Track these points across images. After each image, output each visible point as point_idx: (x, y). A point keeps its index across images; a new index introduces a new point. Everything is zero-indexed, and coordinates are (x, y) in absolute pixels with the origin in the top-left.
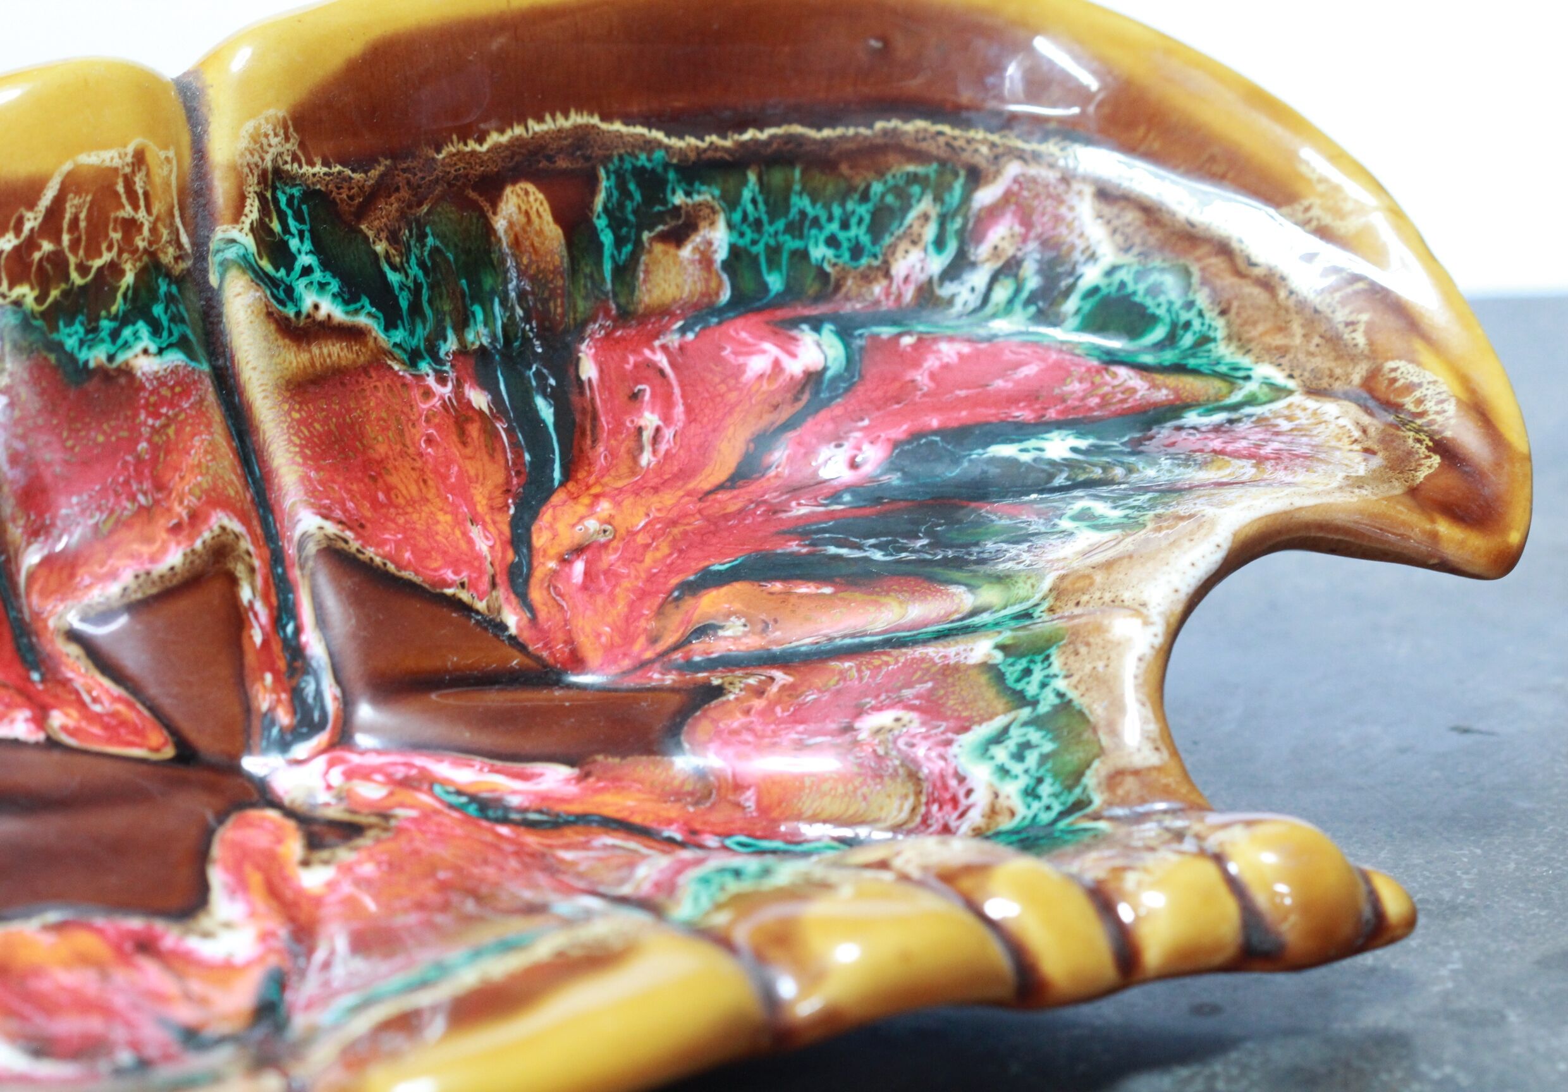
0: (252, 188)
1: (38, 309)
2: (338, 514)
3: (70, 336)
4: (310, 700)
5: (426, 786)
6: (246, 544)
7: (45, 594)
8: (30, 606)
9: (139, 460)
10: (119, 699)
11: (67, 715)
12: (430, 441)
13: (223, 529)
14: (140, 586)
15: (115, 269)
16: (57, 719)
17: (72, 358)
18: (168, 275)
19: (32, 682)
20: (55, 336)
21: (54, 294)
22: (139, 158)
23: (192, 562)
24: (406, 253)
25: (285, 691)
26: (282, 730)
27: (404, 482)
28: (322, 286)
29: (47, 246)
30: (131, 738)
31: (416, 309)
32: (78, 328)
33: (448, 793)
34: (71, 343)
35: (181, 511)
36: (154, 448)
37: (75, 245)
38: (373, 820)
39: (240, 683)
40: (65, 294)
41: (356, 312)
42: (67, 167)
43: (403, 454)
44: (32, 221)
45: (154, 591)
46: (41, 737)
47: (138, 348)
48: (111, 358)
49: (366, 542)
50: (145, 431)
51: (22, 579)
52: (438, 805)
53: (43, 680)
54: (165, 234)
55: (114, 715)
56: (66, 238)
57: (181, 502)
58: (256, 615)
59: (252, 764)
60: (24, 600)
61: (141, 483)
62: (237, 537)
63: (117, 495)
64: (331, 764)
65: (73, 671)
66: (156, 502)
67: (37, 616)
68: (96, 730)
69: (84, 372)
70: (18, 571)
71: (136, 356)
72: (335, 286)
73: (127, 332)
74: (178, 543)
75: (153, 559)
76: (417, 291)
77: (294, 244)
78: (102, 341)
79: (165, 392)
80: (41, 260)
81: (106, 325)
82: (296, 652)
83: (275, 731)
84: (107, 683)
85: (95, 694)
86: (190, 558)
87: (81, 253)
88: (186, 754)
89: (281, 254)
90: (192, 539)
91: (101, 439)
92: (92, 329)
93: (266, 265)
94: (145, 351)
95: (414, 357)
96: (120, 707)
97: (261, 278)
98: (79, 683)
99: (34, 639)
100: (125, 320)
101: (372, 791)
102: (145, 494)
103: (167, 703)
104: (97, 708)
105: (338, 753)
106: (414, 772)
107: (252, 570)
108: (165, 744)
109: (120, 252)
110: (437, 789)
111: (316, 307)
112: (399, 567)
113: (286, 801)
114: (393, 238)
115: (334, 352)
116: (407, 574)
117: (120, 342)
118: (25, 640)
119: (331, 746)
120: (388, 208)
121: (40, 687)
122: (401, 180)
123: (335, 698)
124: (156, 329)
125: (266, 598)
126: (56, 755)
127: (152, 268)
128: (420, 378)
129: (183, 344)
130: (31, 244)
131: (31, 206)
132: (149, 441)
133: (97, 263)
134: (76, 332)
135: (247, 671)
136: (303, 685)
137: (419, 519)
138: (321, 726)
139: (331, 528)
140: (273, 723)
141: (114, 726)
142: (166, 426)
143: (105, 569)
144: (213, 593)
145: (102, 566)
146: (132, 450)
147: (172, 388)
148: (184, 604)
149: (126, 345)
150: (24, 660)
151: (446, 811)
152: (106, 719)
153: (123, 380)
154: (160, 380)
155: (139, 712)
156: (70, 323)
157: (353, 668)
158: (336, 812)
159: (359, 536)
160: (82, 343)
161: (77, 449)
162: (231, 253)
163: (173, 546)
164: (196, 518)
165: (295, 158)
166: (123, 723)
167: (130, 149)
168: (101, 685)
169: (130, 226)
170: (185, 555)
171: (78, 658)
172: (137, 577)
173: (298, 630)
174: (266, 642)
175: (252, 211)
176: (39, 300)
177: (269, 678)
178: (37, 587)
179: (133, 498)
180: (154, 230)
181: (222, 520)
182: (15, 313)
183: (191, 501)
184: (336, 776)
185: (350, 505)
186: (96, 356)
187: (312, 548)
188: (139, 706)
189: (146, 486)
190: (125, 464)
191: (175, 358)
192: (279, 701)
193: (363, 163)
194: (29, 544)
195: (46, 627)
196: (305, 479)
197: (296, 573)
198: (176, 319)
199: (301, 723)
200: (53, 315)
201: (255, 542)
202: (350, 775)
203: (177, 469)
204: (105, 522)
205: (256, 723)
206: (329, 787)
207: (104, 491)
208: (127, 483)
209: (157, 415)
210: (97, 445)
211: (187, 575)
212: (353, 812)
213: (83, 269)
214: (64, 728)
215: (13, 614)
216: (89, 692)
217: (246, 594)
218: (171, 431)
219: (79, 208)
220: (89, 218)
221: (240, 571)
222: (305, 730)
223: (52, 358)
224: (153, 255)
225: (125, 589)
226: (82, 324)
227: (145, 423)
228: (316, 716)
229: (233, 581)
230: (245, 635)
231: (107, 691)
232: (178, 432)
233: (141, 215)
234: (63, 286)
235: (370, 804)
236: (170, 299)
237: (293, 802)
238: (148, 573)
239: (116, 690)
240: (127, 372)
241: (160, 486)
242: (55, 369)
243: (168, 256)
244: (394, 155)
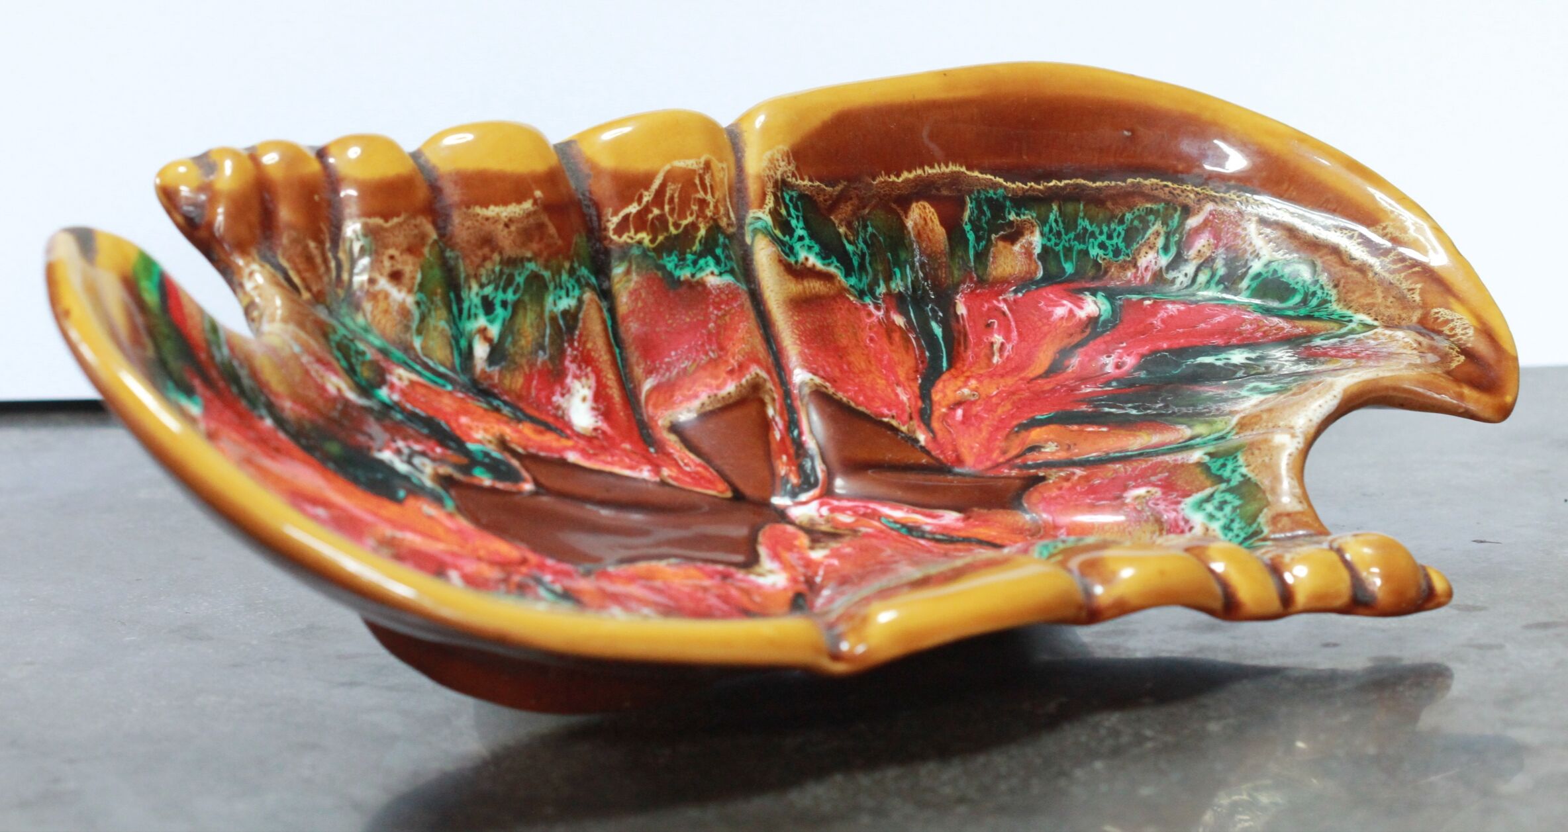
0: (770, 189)
1: (651, 246)
2: (822, 373)
3: (669, 262)
4: (809, 471)
5: (876, 518)
6: (769, 385)
7: (656, 406)
8: (647, 412)
9: (710, 334)
10: (699, 465)
11: (671, 470)
12: (872, 340)
13: (757, 375)
14: (711, 403)
15: (694, 227)
16: (665, 472)
17: (670, 274)
18: (723, 233)
19: (651, 453)
20: (661, 262)
21: (660, 238)
22: (707, 166)
23: (740, 391)
24: (857, 235)
25: (793, 465)
26: (793, 486)
27: (858, 361)
28: (810, 248)
29: (656, 211)
30: (708, 485)
31: (862, 267)
32: (674, 258)
33: (889, 522)
34: (670, 266)
35: (733, 363)
36: (718, 326)
37: (672, 211)
38: (846, 532)
39: (768, 458)
40: (666, 238)
41: (829, 265)
42: (667, 167)
43: (857, 346)
44: (647, 197)
45: (719, 405)
46: (657, 479)
47: (708, 271)
48: (693, 275)
49: (838, 389)
50: (713, 317)
51: (643, 397)
52: (884, 528)
53: (657, 452)
54: (722, 210)
55: (697, 473)
56: (667, 208)
57: (734, 358)
58: (776, 424)
59: (777, 501)
60: (644, 410)
61: (711, 345)
62: (765, 380)
63: (697, 351)
64: (822, 505)
65: (673, 448)
66: (720, 357)
67: (651, 418)
68: (688, 479)
69: (678, 282)
70: (640, 393)
71: (707, 275)
72: (817, 248)
73: (702, 262)
74: (733, 380)
75: (719, 388)
76: (863, 256)
77: (794, 222)
78: (688, 266)
79: (723, 296)
80: (653, 219)
81: (690, 257)
82: (799, 446)
83: (789, 486)
84: (692, 456)
85: (686, 461)
86: (740, 388)
87: (675, 216)
88: (738, 497)
89: (787, 228)
90: (740, 378)
91: (688, 320)
92: (682, 259)
93: (778, 233)
94: (712, 273)
95: (861, 294)
96: (700, 469)
97: (775, 240)
98: (676, 455)
99: (650, 431)
100: (700, 255)
101: (846, 519)
102: (713, 351)
103: (727, 469)
104: (687, 469)
105: (825, 500)
106: (869, 511)
107: (773, 400)
108: (727, 490)
109: (698, 217)
110: (883, 520)
111: (807, 259)
112: (858, 404)
113: (797, 522)
114: (849, 225)
115: (816, 286)
116: (861, 409)
117: (698, 266)
118: (645, 431)
119: (820, 496)
120: (847, 209)
121: (655, 455)
122: (853, 193)
123: (823, 471)
124: (718, 262)
125: (781, 415)
126: (667, 489)
127: (715, 228)
128: (865, 306)
129: (732, 272)
130: (646, 210)
131: (647, 188)
132: (715, 322)
133: (684, 222)
134: (673, 260)
135: (773, 453)
136: (804, 463)
137: (867, 380)
138: (815, 485)
139: (818, 380)
140: (787, 481)
141: (697, 478)
142: (724, 315)
143: (691, 393)
144: (752, 409)
145: (689, 390)
146: (706, 327)
147: (727, 295)
148: (736, 413)
149: (701, 269)
150: (645, 441)
151: (889, 531)
152: (693, 475)
153: (700, 288)
154: (721, 290)
155: (711, 472)
156: (669, 255)
157: (832, 456)
158: (825, 528)
159: (833, 386)
160: (676, 266)
161: (674, 325)
162: (759, 225)
163: (729, 381)
164: (742, 367)
165: (794, 175)
166: (702, 477)
167: (703, 160)
168: (689, 458)
169: (703, 203)
170: (737, 387)
171: (675, 442)
172: (709, 397)
173: (800, 434)
174: (782, 439)
175: (770, 203)
176: (652, 241)
177: (784, 458)
178: (651, 403)
179: (706, 354)
180: (716, 207)
181: (755, 370)
182: (638, 248)
183: (740, 357)
184: (825, 511)
185: (828, 369)
186: (685, 274)
187: (806, 391)
188: (711, 470)
189: (714, 347)
190: (702, 335)
191: (728, 279)
192: (791, 470)
193: (831, 184)
194: (647, 378)
195: (657, 425)
196: (801, 353)
197: (798, 403)
198: (728, 257)
199: (804, 483)
200: (660, 250)
201: (774, 384)
202: (833, 510)
203: (731, 339)
204: (691, 366)
205: (778, 482)
206: (821, 516)
207: (690, 350)
208: (703, 345)
209: (719, 309)
210: (686, 323)
211: (738, 398)
212: (836, 528)
213: (677, 226)
214: (670, 476)
215: (638, 417)
216: (683, 460)
217: (770, 412)
218: (727, 318)
219: (674, 191)
220: (680, 197)
221: (767, 399)
222: (806, 487)
223: (660, 274)
224: (715, 220)
225: (703, 404)
226: (676, 255)
227: (712, 313)
228: (812, 480)
229: (763, 404)
230: (770, 435)
231: (693, 461)
232: (731, 319)
233: (709, 198)
234: (665, 234)
235: (846, 525)
236: (725, 247)
237: (801, 522)
238: (716, 395)
239: (698, 460)
240: (702, 283)
241: (721, 348)
242: (661, 280)
243: (723, 222)
244: (849, 180)
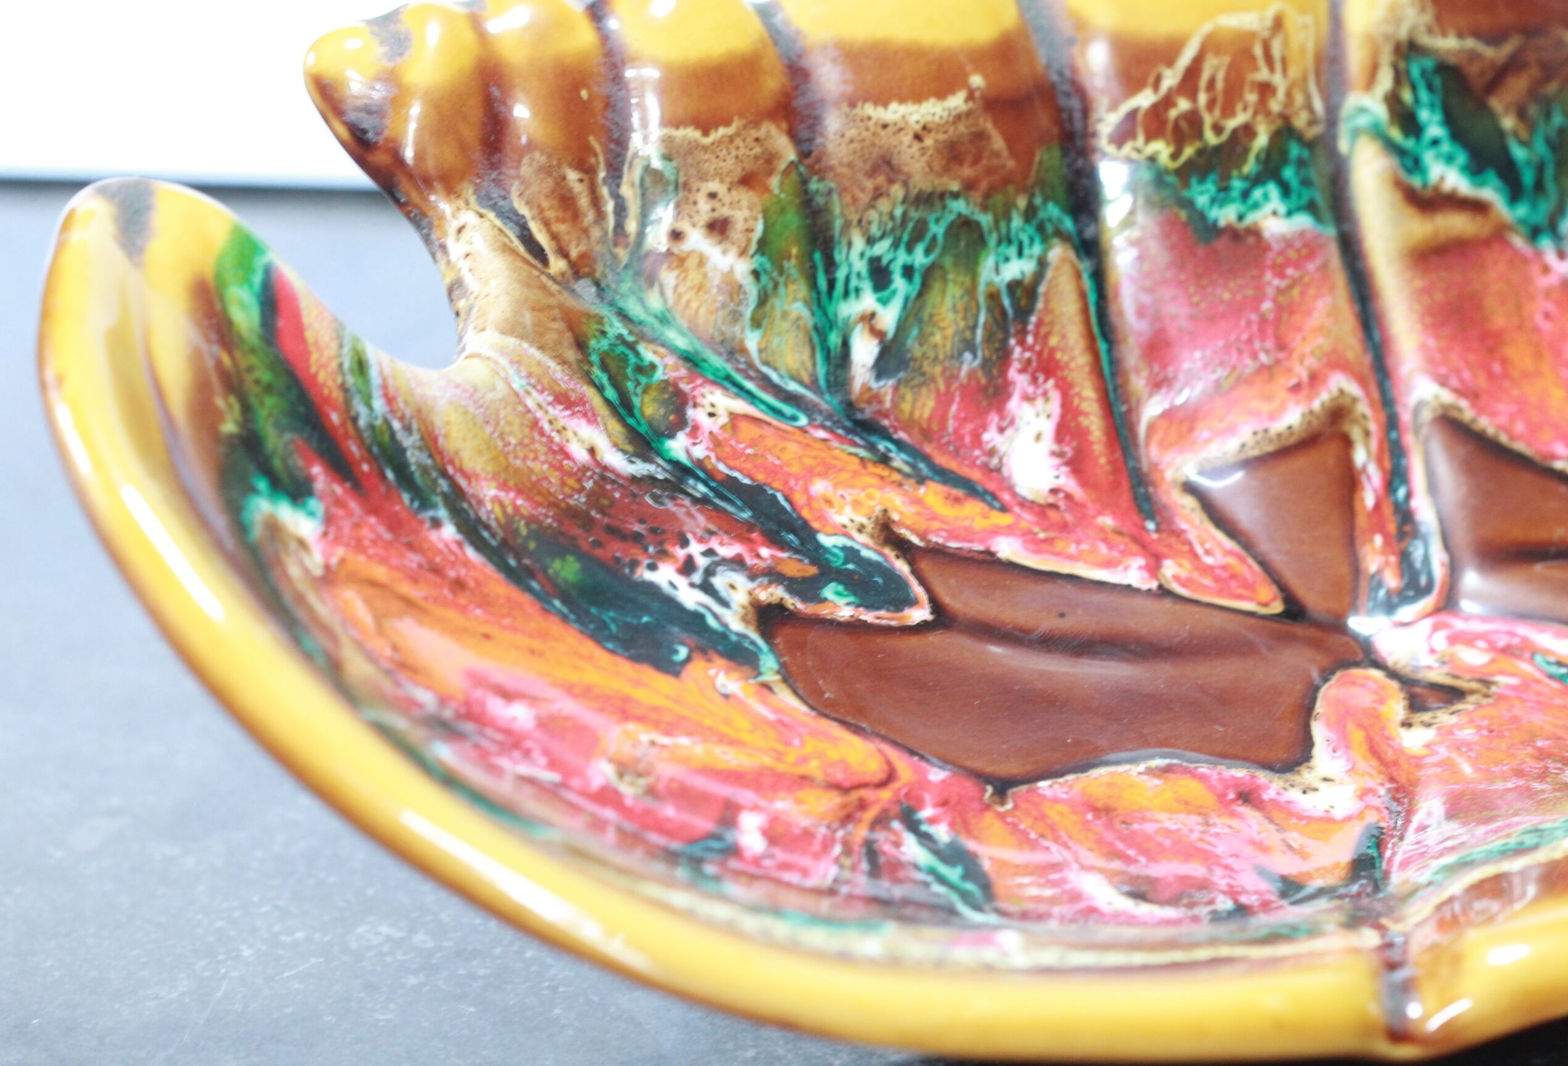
0: (1386, 58)
1: (1173, 165)
2: (1454, 382)
3: (1202, 193)
4: (1418, 564)
5: (1527, 655)
6: (1363, 408)
7: (1164, 446)
8: (1148, 455)
9: (1263, 321)
10: (1230, 553)
11: (1180, 565)
12: (1547, 316)
13: (1342, 392)
14: (1258, 443)
15: (1248, 131)
16: (1170, 569)
17: (1202, 216)
18: (1299, 138)
19: (1147, 531)
20: (1186, 193)
21: (1189, 151)
22: (1278, 24)
23: (1309, 423)
24: (1532, 128)
25: (1393, 553)
26: (1389, 593)
27: (1519, 354)
28: (1449, 159)
29: (1183, 105)
30: (1241, 591)
31: (1539, 186)
32: (1210, 187)
33: (1549, 663)
34: (1202, 201)
35: (1301, 372)
36: (1279, 308)
37: (1211, 104)
38: (1474, 685)
39: (1350, 543)
40: (1200, 152)
41: (1481, 185)
42: (1207, 28)
43: (1520, 327)
44: (1170, 79)
45: (1270, 448)
46: (1154, 585)
47: (1268, 208)
48: (1241, 218)
49: (1481, 411)
50: (1270, 291)
51: (1142, 429)
52: (1538, 675)
53: (1158, 530)
54: (1299, 99)
55: (1224, 568)
56: (1203, 98)
57: (1302, 362)
58: (1369, 478)
59: (1358, 624)
60: (1142, 450)
61: (1263, 340)
62: (1354, 400)
63: (1240, 352)
64: (1436, 628)
65: (1188, 522)
66: (1278, 362)
67: (1155, 466)
68: (1207, 581)
69: (1212, 231)
70: (1138, 421)
71: (1265, 217)
72: (1462, 158)
73: (1257, 193)
74: (1298, 403)
75: (1272, 417)
76: (1540, 168)
77: (1424, 115)
78: (1232, 200)
79: (1292, 254)
80: (1177, 120)
81: (1237, 185)
82: (1406, 516)
83: (1382, 593)
84: (1220, 536)
85: (1208, 546)
86: (1308, 418)
87: (1217, 112)
88: (1294, 611)
89: (1411, 125)
90: (1310, 398)
91: (1227, 296)
92: (1224, 189)
93: (1396, 134)
94: (1275, 213)
95: (1535, 233)
96: (1231, 561)
97: (1391, 147)
98: (1192, 536)
99: (1151, 489)
100: (1257, 180)
101: (1475, 657)
102: (1267, 352)
103: (1277, 559)
104: (1209, 560)
105: (1443, 618)
106: (1515, 641)
107: (1367, 434)
108: (1274, 599)
109: (1256, 113)
110: (1539, 659)
111: (1442, 179)
112: (1512, 438)
113: (1390, 662)
114: (1522, 114)
115: (1457, 224)
116: (1519, 446)
117: (1250, 201)
118: (1142, 490)
119: (1437, 610)
120: (1518, 85)
121: (1155, 536)
122: (1531, 57)
123: (1443, 564)
124: (1286, 190)
125: (1380, 461)
126: (1167, 604)
127: (1285, 132)
128: (1539, 255)
129: (1311, 208)
130: (1167, 102)
131: (1170, 63)
132: (1274, 300)
133: (1232, 124)
134: (1208, 191)
135: (1358, 533)
136: (1411, 549)
137: (1532, 391)
138: (1427, 590)
139: (1447, 397)
140: (1380, 585)
141: (1225, 579)
142: (1290, 287)
143: (1224, 425)
144: (1328, 453)
145: (1221, 420)
146: (1256, 309)
147: (1298, 251)
148: (1300, 462)
149: (1256, 206)
150: (1140, 509)
151: (1547, 681)
152: (1218, 572)
153: (1251, 240)
154: (1288, 243)
155: (1250, 567)
156: (1202, 180)
157: (1462, 536)
158: (1438, 676)
159: (1474, 405)
160: (1213, 201)
161: (1203, 305)
162: (1363, 121)
163: (1291, 406)
164: (1315, 379)
165: (1430, 31)
166: (1234, 576)
167: (1270, 13)
168: (1214, 538)
169: (1265, 90)
170: (1303, 415)
171: (1193, 510)
172: (1255, 433)
173: (1409, 495)
174: (1378, 506)
175: (1385, 81)
176: (1175, 156)
177: (1378, 540)
178: (1156, 438)
179: (1254, 356)
180: (1289, 95)
181: (1340, 383)
182: (1149, 168)
183: (1311, 362)
184: (1440, 640)
185: (1467, 375)
186: (1226, 215)
187: (1427, 415)
188: (1251, 561)
189: (1269, 344)
190: (1249, 323)
191: (1303, 221)
192: (1387, 563)
193: (1495, 38)
194: (1151, 395)
195: (1163, 478)
196: (1423, 347)
197: (1410, 440)
198: (1306, 182)
199: (1408, 586)
200: (1186, 173)
201: (1372, 404)
202: (1455, 639)
203: (1299, 329)
204: (1227, 377)
205: (1363, 584)
206: (1433, 651)
207: (1227, 348)
208: (1250, 341)
209: (1281, 275)
210: (1222, 302)
211: (1304, 435)
212: (1456, 677)
213: (1218, 129)
214: (1176, 578)
215: (1131, 464)
216: (1202, 544)
217: (1360, 456)
218: (1296, 292)
219: (1217, 69)
220: (1227, 79)
221: (1356, 433)
222: (1411, 593)
223: (1183, 215)
224: (1286, 118)
225: (1243, 446)
226: (1215, 182)
227: (1269, 283)
228: (1423, 580)
229: (1347, 443)
230: (1357, 497)
231: (1220, 545)
232: (1303, 293)
233: (1277, 79)
234: (1198, 145)
235: (1470, 669)
236: (1301, 163)
237: (1396, 663)
238: (1266, 431)
239: (1229, 544)
240: (1255, 232)
241: (1282, 345)
242: (1185, 225)
243: (1300, 121)
244: (1529, 32)
